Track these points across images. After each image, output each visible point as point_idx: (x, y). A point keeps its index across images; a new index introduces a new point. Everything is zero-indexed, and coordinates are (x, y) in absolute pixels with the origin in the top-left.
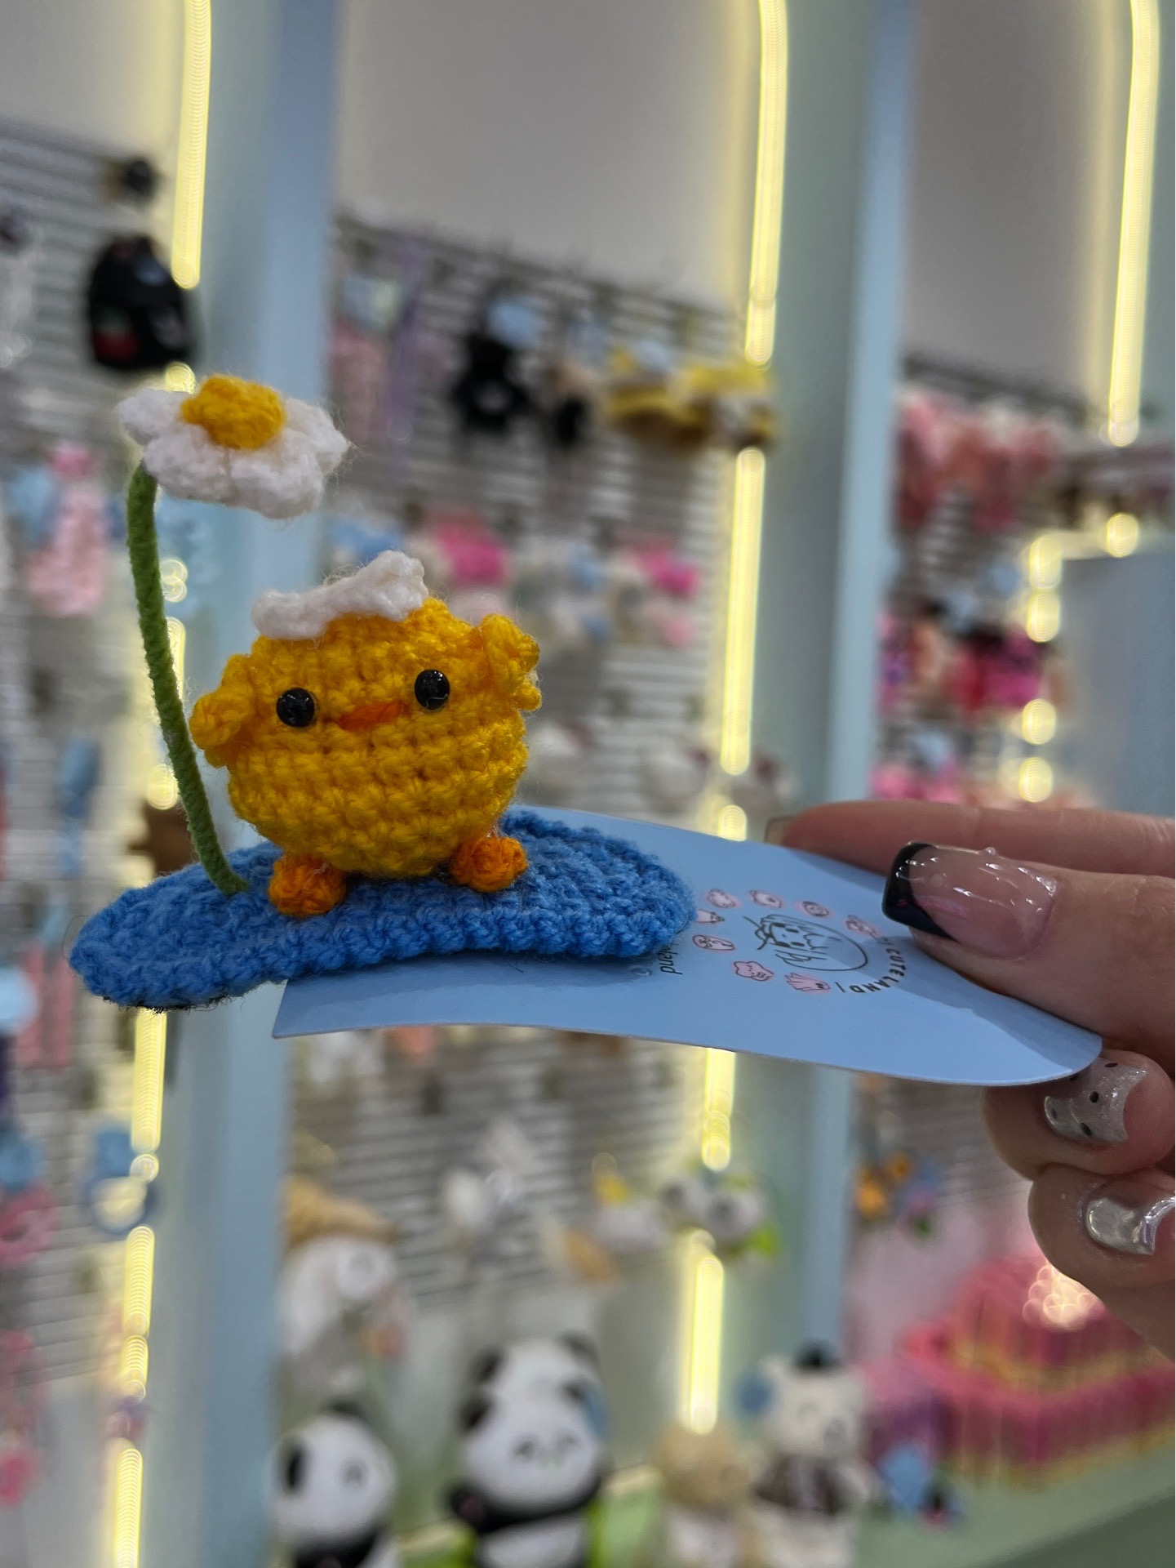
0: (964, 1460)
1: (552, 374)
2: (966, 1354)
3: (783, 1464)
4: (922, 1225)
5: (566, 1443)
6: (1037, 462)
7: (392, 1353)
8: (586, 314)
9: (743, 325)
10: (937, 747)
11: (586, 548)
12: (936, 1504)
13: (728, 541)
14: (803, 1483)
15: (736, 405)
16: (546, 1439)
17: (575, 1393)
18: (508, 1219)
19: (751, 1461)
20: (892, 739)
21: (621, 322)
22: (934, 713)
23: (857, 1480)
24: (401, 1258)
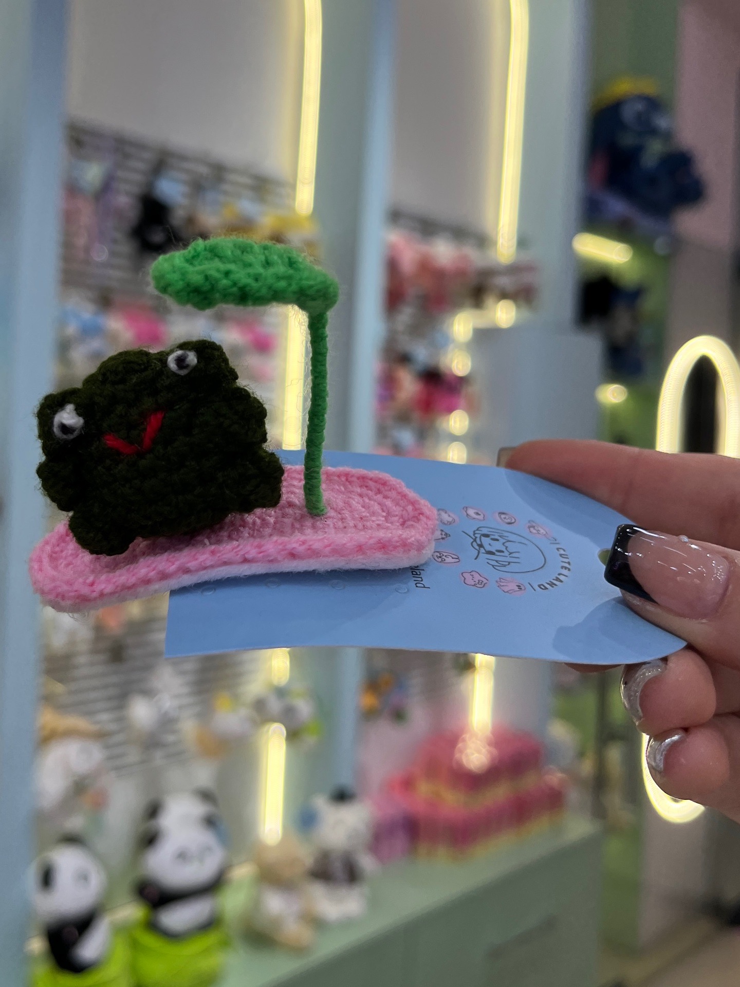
2: (423, 788)
3: (325, 856)
4: (398, 715)
5: (206, 850)
6: (460, 273)
7: (100, 803)
8: (209, 184)
9: (293, 191)
10: (406, 437)
14: (338, 867)
15: (295, 238)
16: (194, 849)
17: (210, 822)
18: (167, 722)
19: (306, 856)
20: (382, 432)
21: (227, 187)
22: (403, 418)
23: (367, 863)
24: (107, 747)
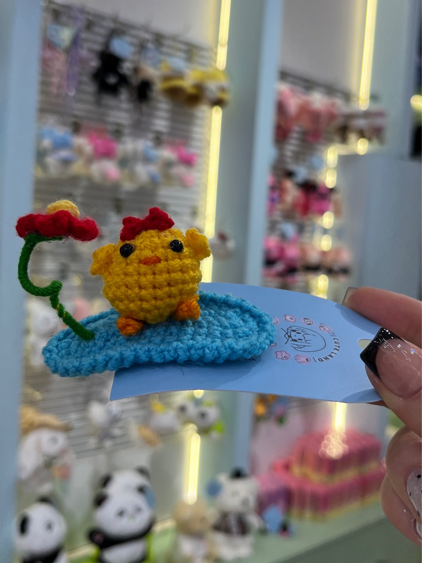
0: (295, 511)
1: (136, 70)
2: (296, 470)
3: (225, 515)
4: (281, 420)
5: (139, 510)
6: (331, 116)
7: (66, 475)
8: (150, 45)
9: (216, 54)
10: (290, 229)
11: (150, 144)
12: (284, 529)
13: (209, 143)
14: (233, 523)
15: (212, 86)
16: (130, 509)
17: (141, 490)
20: (272, 226)
21: (165, 49)
22: (288, 216)
23: (254, 521)
